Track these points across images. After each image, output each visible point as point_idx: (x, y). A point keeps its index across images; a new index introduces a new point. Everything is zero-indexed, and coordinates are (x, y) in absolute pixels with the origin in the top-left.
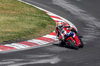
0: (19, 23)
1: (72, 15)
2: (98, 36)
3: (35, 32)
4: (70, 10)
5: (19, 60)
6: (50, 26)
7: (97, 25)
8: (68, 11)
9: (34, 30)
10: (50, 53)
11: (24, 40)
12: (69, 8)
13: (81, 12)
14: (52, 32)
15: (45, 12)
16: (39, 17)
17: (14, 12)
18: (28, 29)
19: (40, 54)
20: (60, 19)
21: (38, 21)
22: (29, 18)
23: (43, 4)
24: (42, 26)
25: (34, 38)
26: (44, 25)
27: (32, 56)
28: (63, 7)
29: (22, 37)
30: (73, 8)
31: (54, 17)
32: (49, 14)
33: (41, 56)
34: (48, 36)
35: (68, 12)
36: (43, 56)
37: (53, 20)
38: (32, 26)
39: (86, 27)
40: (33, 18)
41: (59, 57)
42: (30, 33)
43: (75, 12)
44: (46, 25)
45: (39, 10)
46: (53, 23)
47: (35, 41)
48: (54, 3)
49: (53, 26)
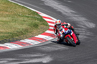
0: (12, 23)
1: (63, 16)
3: (28, 32)
4: (61, 11)
5: (12, 59)
6: (42, 26)
7: (88, 26)
9: (26, 30)
10: (42, 52)
11: (17, 40)
12: (60, 9)
13: (72, 13)
14: (44, 32)
15: (37, 13)
16: (31, 17)
17: (7, 13)
18: (21, 30)
19: (32, 54)
20: (52, 19)
21: (30, 21)
22: (22, 19)
23: (35, 5)
24: (34, 26)
25: (27, 38)
26: (36, 26)
27: (25, 56)
28: (55, 8)
29: (15, 37)
30: (64, 9)
32: (41, 15)
33: (33, 56)
34: (40, 36)
35: (60, 13)
36: (36, 55)
37: (45, 21)
39: (77, 27)
40: (26, 19)
41: (51, 57)
42: (22, 34)
43: (66, 13)
44: (38, 25)
45: (31, 11)
46: (45, 23)
47: (27, 41)
48: (45, 4)
49: (45, 26)
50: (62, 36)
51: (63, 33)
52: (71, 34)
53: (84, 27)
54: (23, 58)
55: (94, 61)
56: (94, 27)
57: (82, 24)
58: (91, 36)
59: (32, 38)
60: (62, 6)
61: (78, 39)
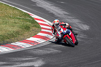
0: (2, 25)
2: (82, 39)
3: (19, 35)
4: (54, 13)
5: (2, 63)
6: (34, 28)
7: (81, 28)
8: (52, 13)
9: (18, 33)
10: (34, 56)
11: (8, 43)
12: (53, 10)
13: (65, 14)
14: (36, 34)
15: (29, 15)
16: (22, 19)
18: (12, 32)
19: (23, 57)
20: (44, 21)
21: (21, 23)
22: (12, 21)
23: (27, 6)
24: (25, 28)
25: (18, 41)
26: (27, 28)
27: (16, 59)
28: (47, 9)
29: (5, 40)
30: (57, 11)
31: (38, 19)
32: (33, 17)
33: (24, 59)
34: (32, 39)
35: (52, 15)
36: (27, 59)
37: (37, 23)
38: (16, 29)
40: (17, 21)
41: (43, 60)
42: (13, 36)
43: (59, 14)
44: (29, 28)
45: (22, 12)
46: (37, 26)
47: (18, 44)
48: (37, 5)
49: (37, 29)
50: (60, 36)
51: (62, 33)
52: (70, 34)
53: (78, 29)
54: (14, 62)
55: (88, 65)
56: (88, 29)
57: (76, 26)
58: (85, 39)
59: (24, 41)
60: (54, 7)
61: (76, 39)
